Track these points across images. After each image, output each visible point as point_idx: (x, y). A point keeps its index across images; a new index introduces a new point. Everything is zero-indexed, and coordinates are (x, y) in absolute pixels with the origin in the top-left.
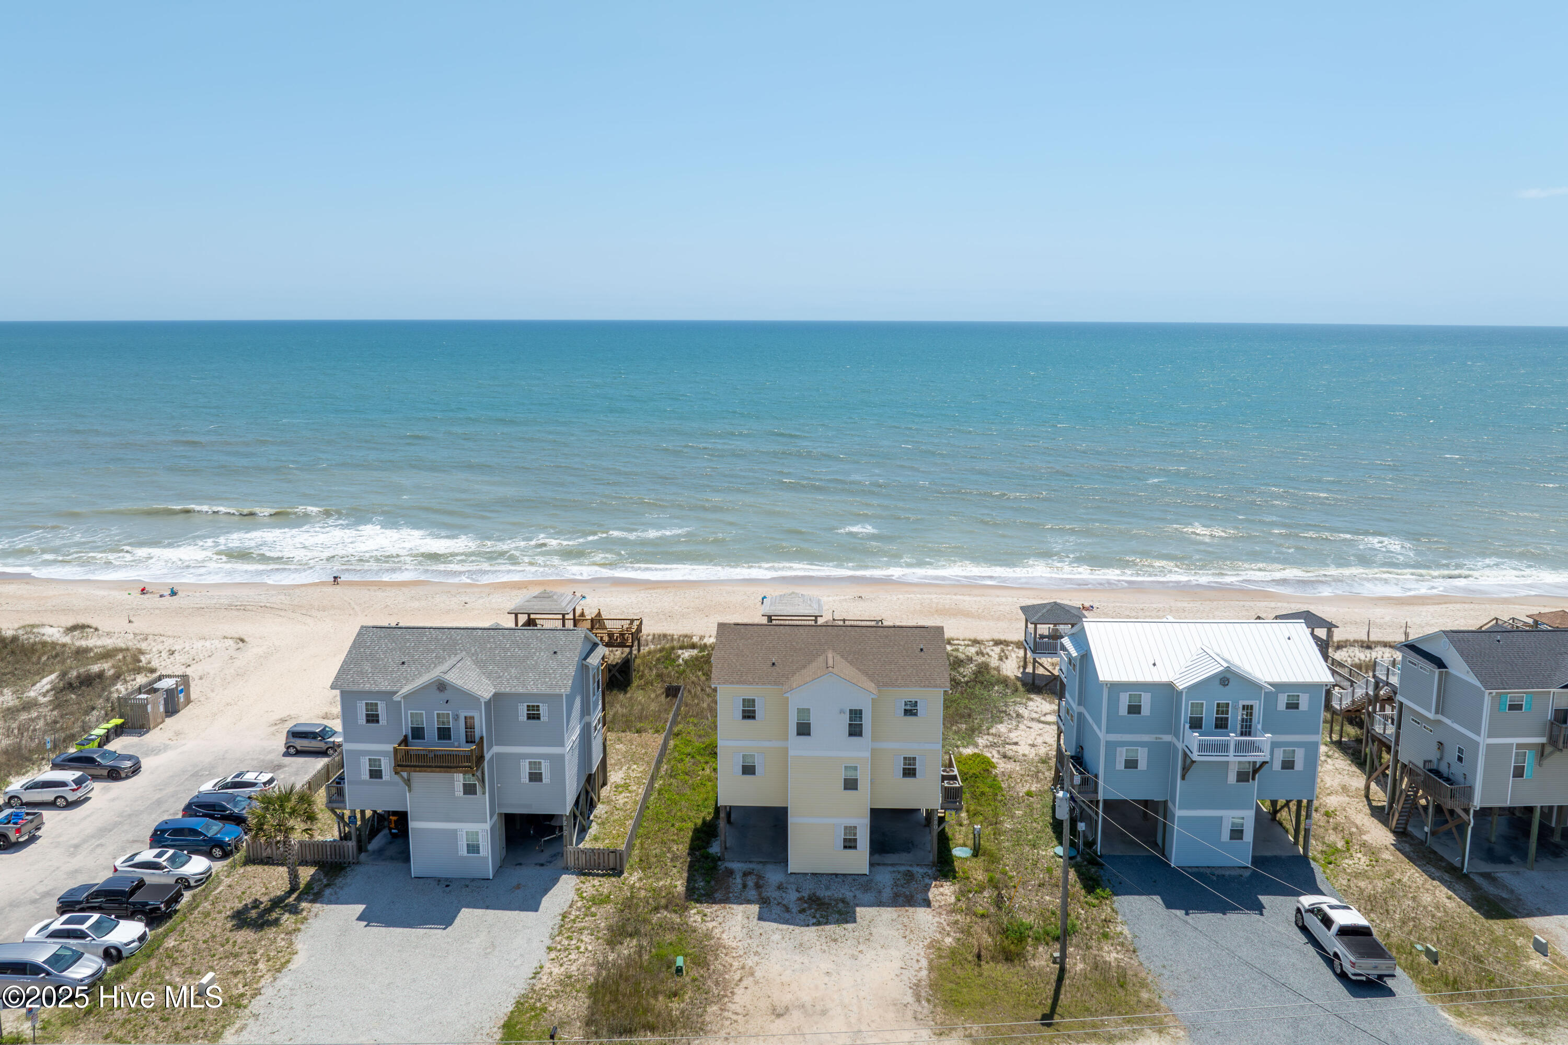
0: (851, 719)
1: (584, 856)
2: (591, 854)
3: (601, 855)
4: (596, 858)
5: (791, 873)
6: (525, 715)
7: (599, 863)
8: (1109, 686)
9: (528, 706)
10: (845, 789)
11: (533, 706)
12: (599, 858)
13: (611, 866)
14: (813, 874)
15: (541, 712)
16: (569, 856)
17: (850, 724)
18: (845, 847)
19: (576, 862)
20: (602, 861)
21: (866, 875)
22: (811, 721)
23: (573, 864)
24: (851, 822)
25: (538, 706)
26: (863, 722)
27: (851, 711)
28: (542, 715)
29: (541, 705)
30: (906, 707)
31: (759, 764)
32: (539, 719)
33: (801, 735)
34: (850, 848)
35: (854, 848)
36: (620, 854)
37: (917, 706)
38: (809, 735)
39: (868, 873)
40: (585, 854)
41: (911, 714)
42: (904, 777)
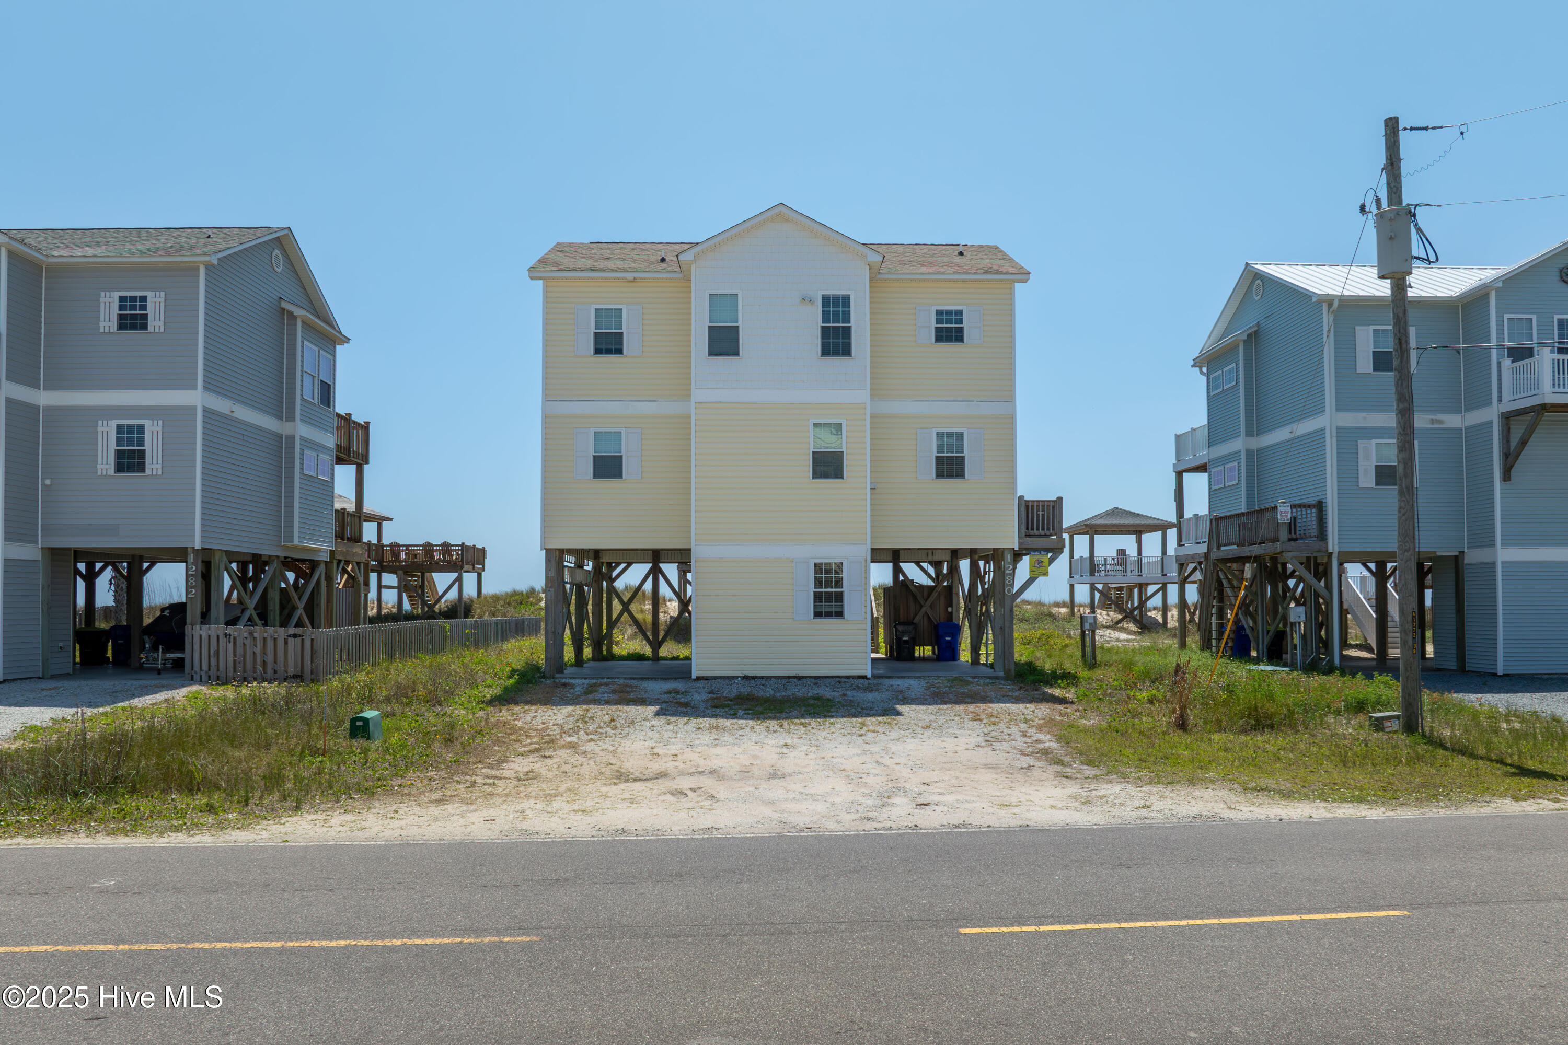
0: (825, 318)
1: (231, 646)
2: (248, 642)
3: (270, 643)
4: (258, 650)
5: (698, 678)
6: (115, 319)
7: (264, 663)
8: (1336, 304)
9: (122, 299)
10: (816, 475)
11: (133, 299)
12: (264, 652)
13: (291, 670)
14: (746, 678)
15: (150, 311)
16: (196, 647)
17: (824, 330)
18: (818, 614)
19: (213, 661)
20: (270, 658)
21: (865, 677)
22: (740, 324)
23: (205, 667)
24: (830, 554)
25: (144, 299)
26: (852, 324)
27: (826, 300)
28: (150, 318)
29: (149, 294)
30: (938, 321)
31: (628, 451)
32: (144, 327)
33: (716, 355)
34: (829, 615)
35: (840, 614)
36: (312, 640)
37: (965, 325)
38: (736, 353)
39: (869, 676)
40: (235, 643)
41: (949, 339)
42: (940, 475)
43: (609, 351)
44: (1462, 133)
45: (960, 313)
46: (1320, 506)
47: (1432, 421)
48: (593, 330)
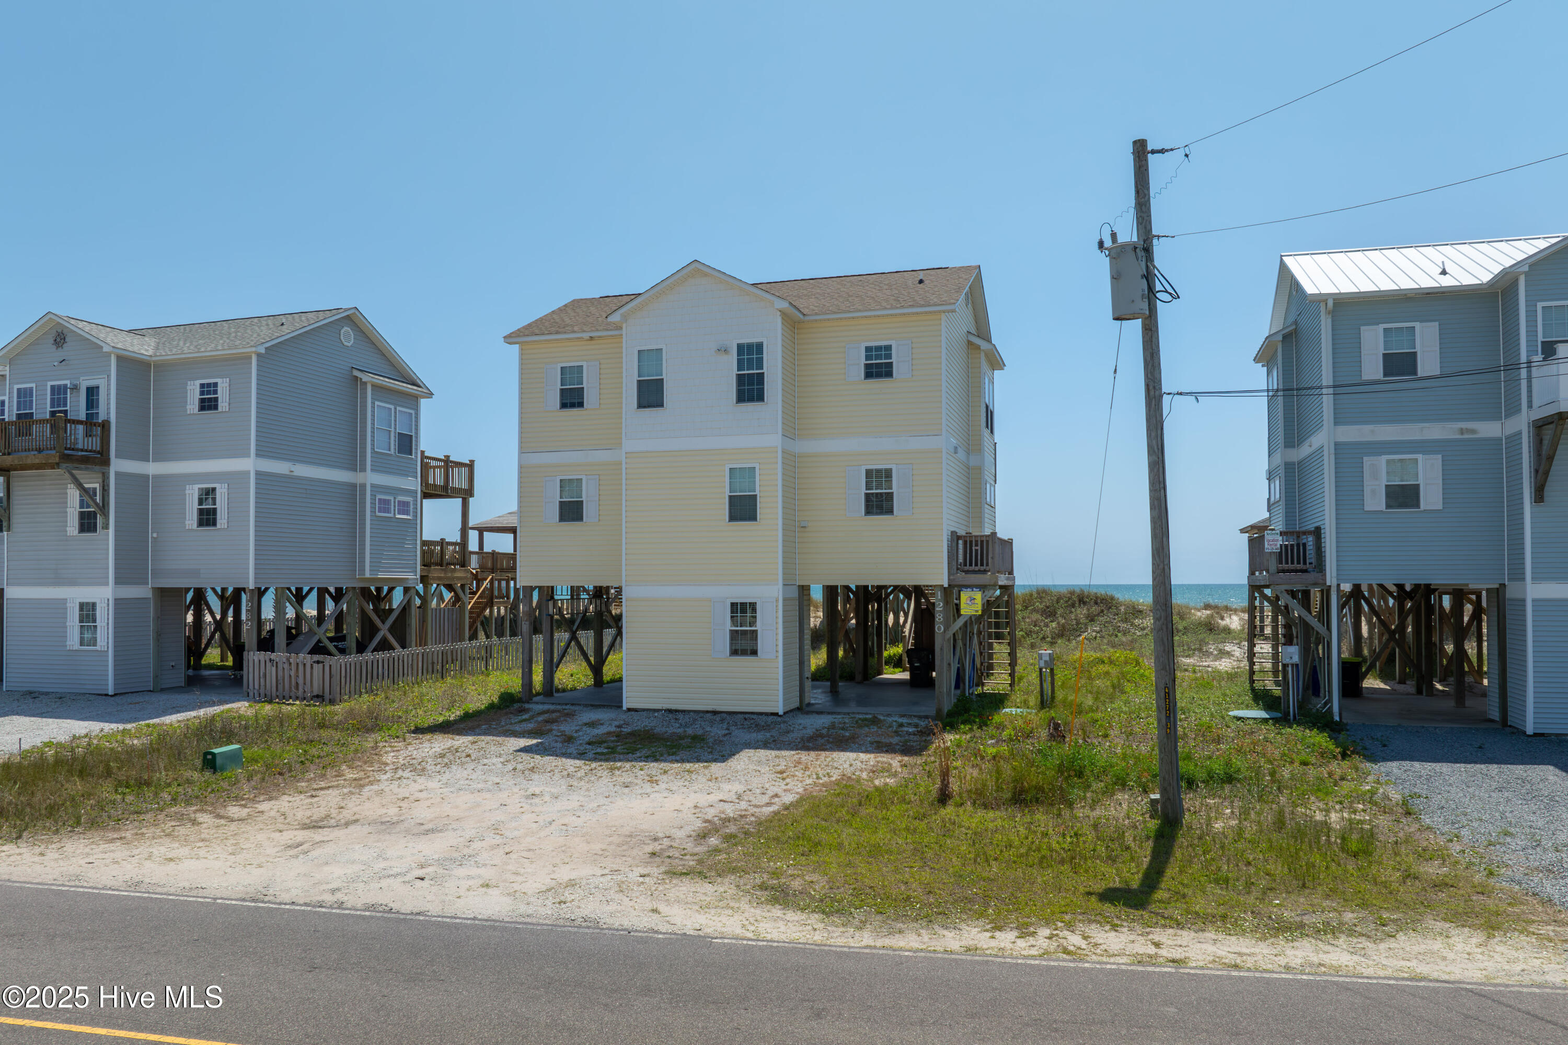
0: (740, 366)
1: (274, 669)
2: (286, 666)
3: (301, 667)
4: (293, 673)
5: (629, 710)
6: (197, 402)
7: (297, 685)
9: (202, 386)
10: (732, 518)
11: (209, 385)
12: (297, 675)
13: (316, 692)
14: (668, 711)
15: (219, 394)
16: (251, 670)
17: (740, 377)
18: (734, 652)
19: (262, 683)
20: (301, 681)
21: (776, 714)
22: (664, 377)
23: (257, 688)
24: (746, 594)
25: (216, 385)
26: (765, 370)
27: (740, 348)
28: (220, 400)
29: (219, 380)
30: (868, 357)
31: (588, 495)
32: (216, 407)
33: (644, 407)
34: (744, 653)
35: (754, 652)
36: (330, 666)
37: (894, 359)
38: (662, 405)
39: (781, 713)
40: (277, 667)
41: (879, 375)
42: (868, 512)
43: (573, 405)
44: (1187, 156)
45: (888, 348)
46: (1317, 533)
47: (1462, 431)
48: (559, 386)
